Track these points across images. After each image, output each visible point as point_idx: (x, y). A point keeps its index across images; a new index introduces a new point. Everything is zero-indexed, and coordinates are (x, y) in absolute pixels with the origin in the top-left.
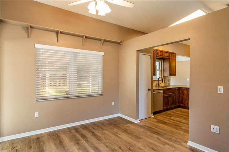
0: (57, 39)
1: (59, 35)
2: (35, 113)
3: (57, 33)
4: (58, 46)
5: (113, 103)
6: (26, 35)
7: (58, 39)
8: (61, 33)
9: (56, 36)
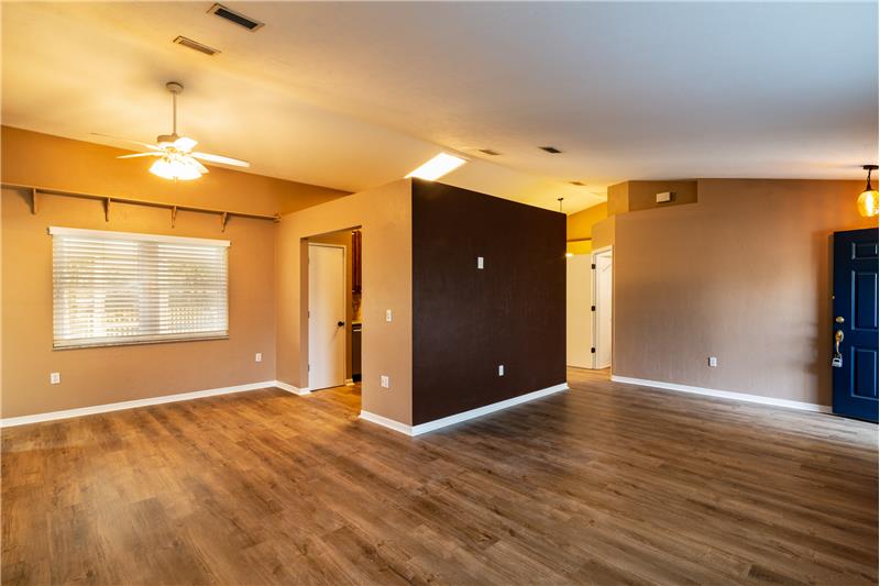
0: (104, 214)
1: (111, 205)
2: (52, 375)
3: (105, 201)
4: (107, 229)
5: (258, 357)
6: (27, 207)
7: (109, 216)
8: (112, 200)
9: (102, 209)
